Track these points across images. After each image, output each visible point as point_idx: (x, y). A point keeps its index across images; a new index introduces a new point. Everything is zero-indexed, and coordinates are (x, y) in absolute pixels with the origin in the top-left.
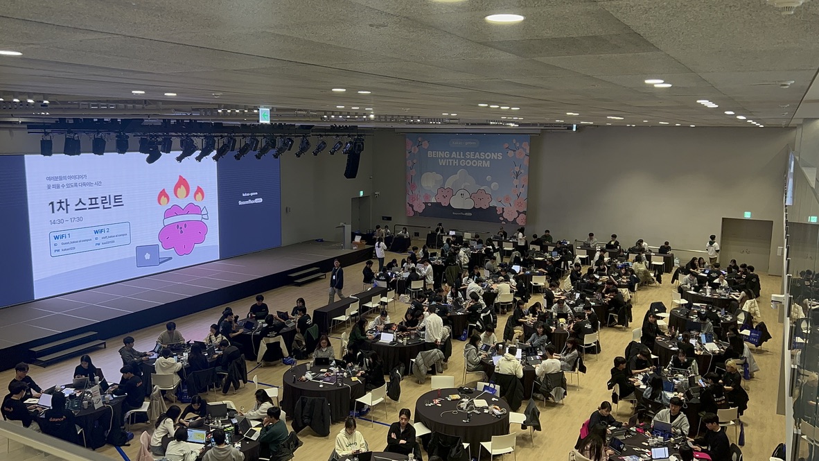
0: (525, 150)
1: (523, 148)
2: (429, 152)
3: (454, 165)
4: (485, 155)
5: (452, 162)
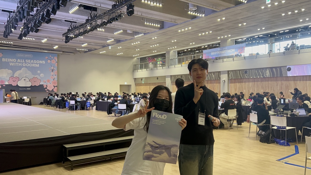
0: (56, 60)
1: (55, 59)
2: (3, 59)
3: (19, 65)
4: (36, 61)
5: (18, 64)
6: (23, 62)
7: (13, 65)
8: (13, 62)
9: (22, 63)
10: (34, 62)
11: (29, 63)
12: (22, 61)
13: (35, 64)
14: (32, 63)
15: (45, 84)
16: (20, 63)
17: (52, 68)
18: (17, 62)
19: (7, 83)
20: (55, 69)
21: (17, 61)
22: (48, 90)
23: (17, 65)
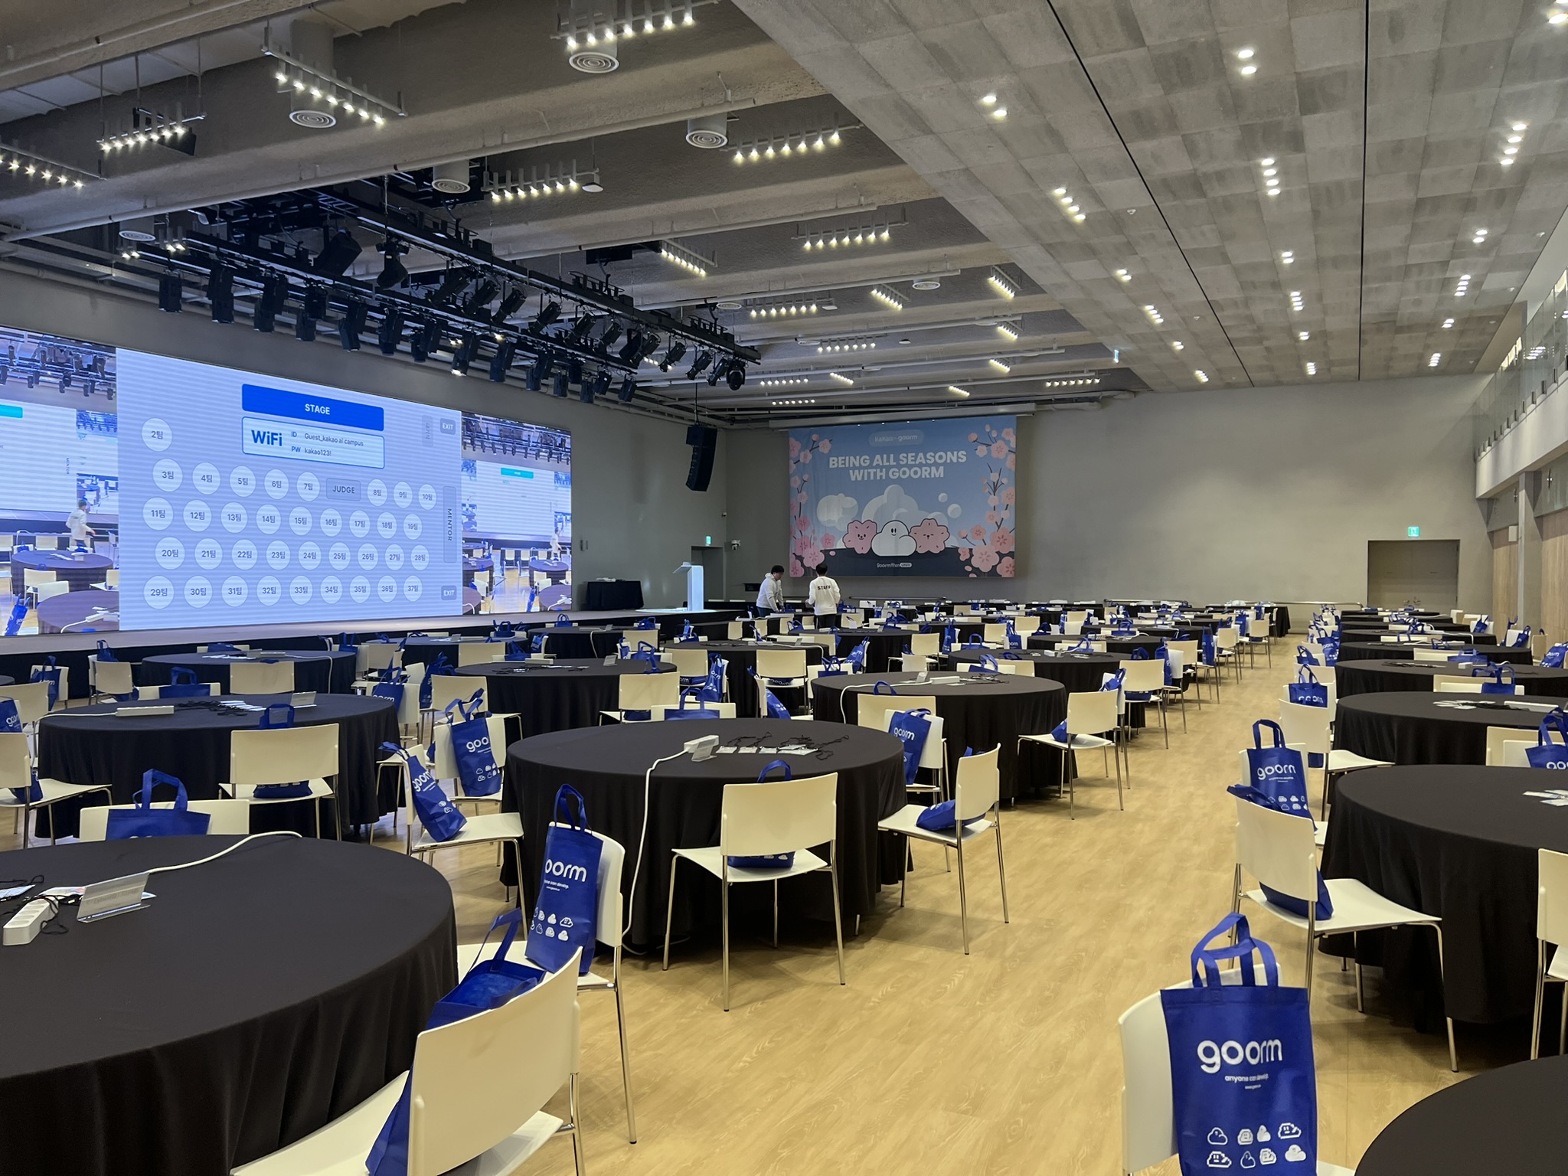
0: (1008, 443)
1: (1004, 440)
2: (831, 459)
3: (878, 478)
4: (934, 457)
5: (875, 473)
6: (892, 463)
7: (859, 479)
8: (860, 468)
9: (888, 468)
10: (926, 459)
11: (910, 467)
12: (888, 461)
13: (930, 466)
14: (920, 465)
15: (963, 547)
16: (881, 467)
17: (994, 477)
18: (870, 466)
19: (840, 545)
20: (1004, 481)
21: (872, 461)
22: (976, 570)
23: (872, 478)
